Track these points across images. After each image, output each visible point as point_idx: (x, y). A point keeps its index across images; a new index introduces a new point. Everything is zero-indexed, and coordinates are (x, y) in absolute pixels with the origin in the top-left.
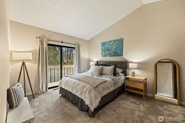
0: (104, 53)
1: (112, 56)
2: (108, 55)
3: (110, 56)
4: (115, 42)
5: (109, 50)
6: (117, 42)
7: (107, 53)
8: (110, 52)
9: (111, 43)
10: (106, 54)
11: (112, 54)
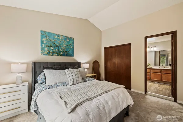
0: (46, 49)
1: (61, 56)
2: (56, 53)
3: (58, 55)
4: (65, 39)
5: (56, 46)
6: (68, 40)
7: (53, 51)
8: (59, 50)
9: (60, 38)
10: (51, 51)
11: (62, 53)
